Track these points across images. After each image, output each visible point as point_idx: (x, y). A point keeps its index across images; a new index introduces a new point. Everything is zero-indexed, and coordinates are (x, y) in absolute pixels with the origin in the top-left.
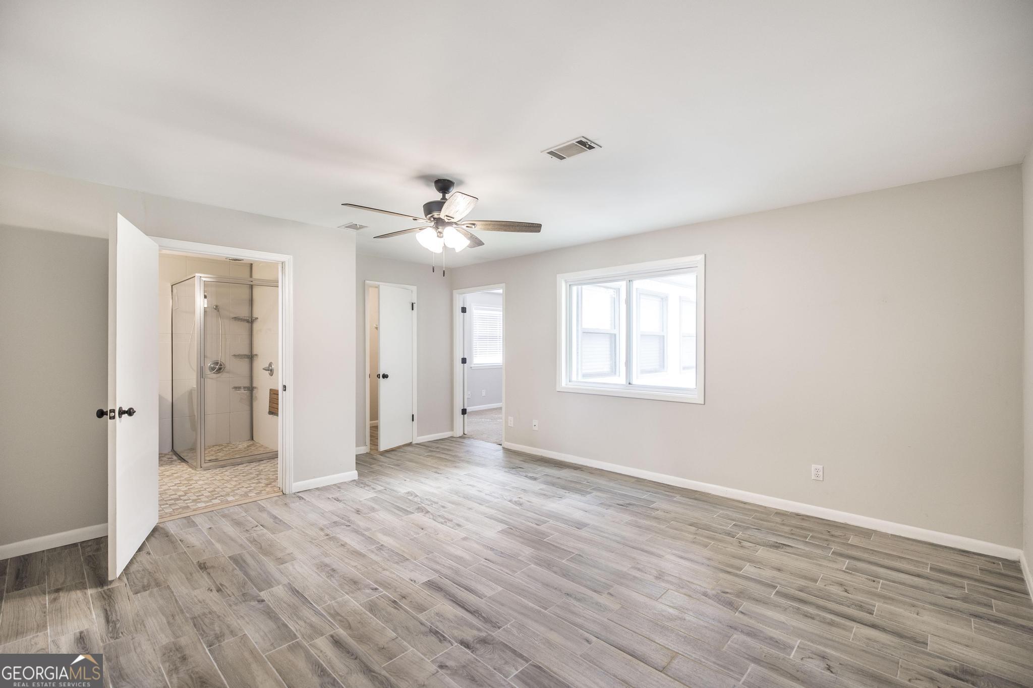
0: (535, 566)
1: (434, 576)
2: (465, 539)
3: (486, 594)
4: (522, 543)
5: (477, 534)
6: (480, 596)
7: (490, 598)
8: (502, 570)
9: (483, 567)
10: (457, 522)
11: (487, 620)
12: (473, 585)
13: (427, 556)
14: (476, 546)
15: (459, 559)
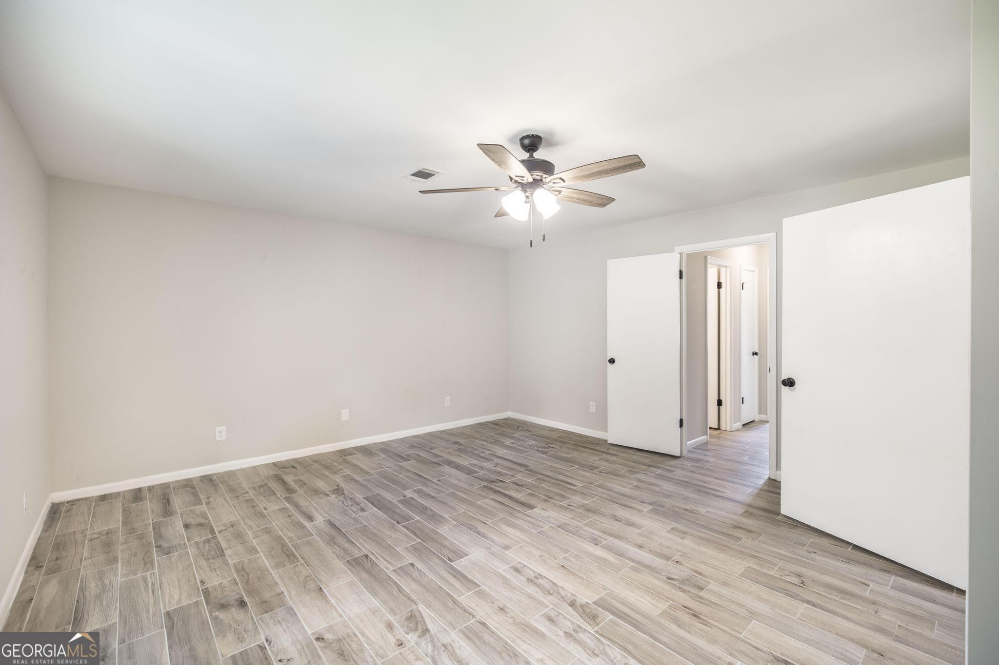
0: (445, 516)
1: (529, 512)
2: (507, 547)
3: (489, 500)
4: (445, 538)
5: (492, 554)
6: (493, 499)
7: (487, 498)
8: (474, 514)
9: (489, 517)
10: (519, 576)
11: (490, 489)
12: (498, 506)
13: (542, 529)
14: (495, 538)
15: (511, 525)
